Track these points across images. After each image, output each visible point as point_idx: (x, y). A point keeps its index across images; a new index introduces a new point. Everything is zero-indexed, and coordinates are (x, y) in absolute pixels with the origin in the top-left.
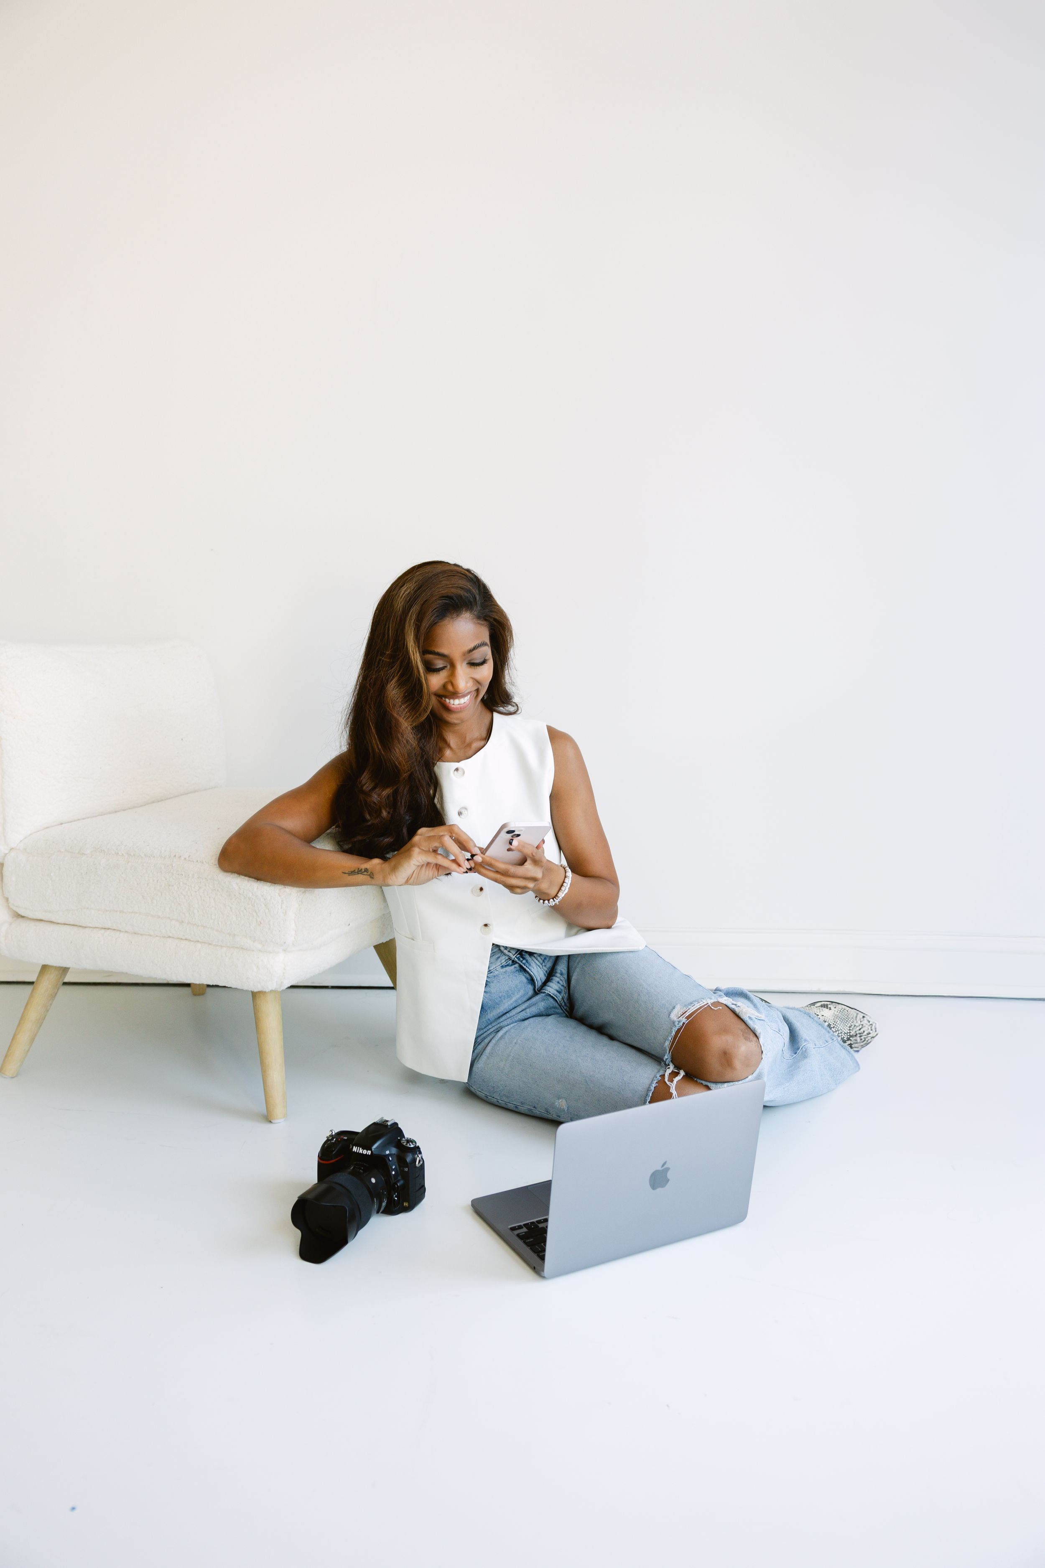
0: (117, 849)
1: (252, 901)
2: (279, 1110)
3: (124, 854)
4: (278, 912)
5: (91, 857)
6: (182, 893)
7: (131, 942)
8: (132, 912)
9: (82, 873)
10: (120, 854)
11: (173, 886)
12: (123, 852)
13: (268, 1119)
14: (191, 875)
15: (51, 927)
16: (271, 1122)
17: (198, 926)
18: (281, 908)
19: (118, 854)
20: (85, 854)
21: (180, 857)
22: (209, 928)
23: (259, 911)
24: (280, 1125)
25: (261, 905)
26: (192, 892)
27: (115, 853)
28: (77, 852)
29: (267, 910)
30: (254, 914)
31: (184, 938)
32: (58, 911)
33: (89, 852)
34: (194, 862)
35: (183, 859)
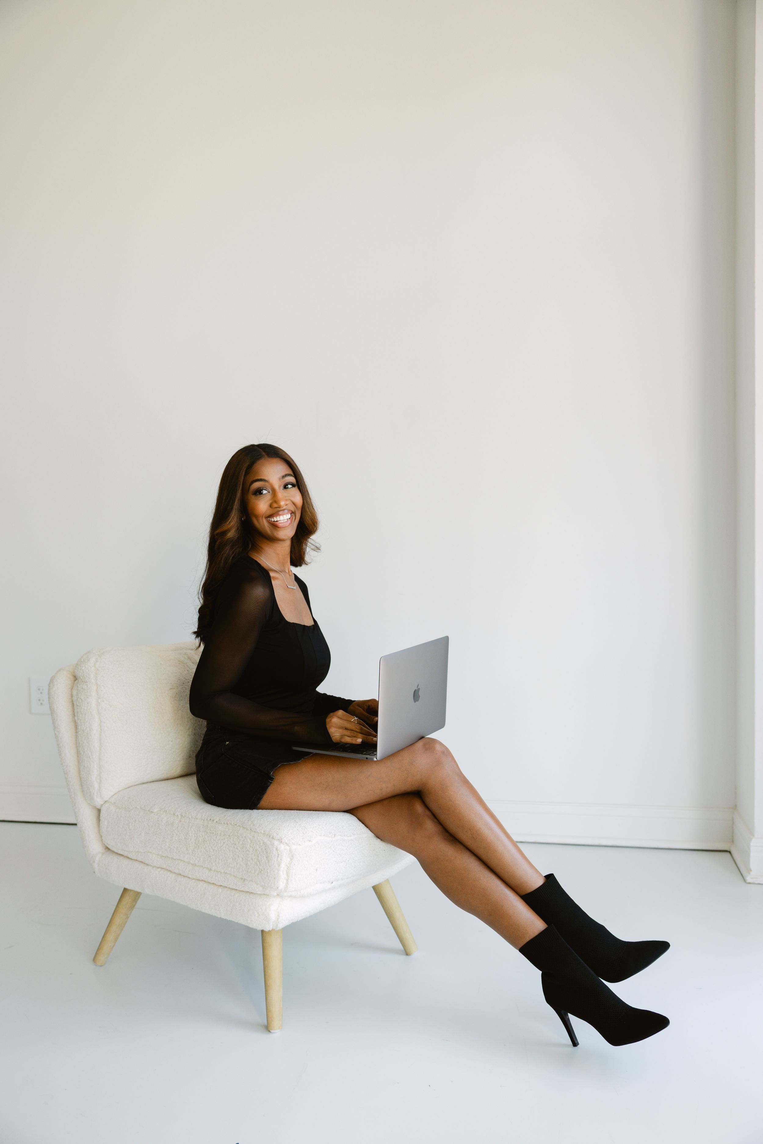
0: (175, 811)
1: (257, 853)
2: (276, 1023)
3: (179, 815)
4: (274, 864)
5: (157, 815)
6: (212, 848)
7: (177, 881)
8: (179, 860)
9: (149, 826)
10: (176, 814)
11: (207, 841)
12: (178, 814)
13: (267, 1028)
14: (219, 834)
15: (126, 862)
16: (269, 1031)
17: (221, 873)
18: (277, 860)
19: (175, 814)
20: (153, 812)
21: (214, 820)
22: (228, 874)
23: (262, 861)
24: (277, 1034)
25: (263, 857)
26: (218, 848)
27: (173, 814)
28: (148, 810)
29: (267, 861)
30: (258, 863)
31: (212, 882)
32: (132, 851)
33: (156, 811)
34: (222, 823)
35: (215, 821)
